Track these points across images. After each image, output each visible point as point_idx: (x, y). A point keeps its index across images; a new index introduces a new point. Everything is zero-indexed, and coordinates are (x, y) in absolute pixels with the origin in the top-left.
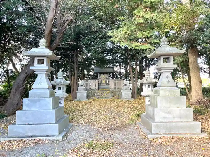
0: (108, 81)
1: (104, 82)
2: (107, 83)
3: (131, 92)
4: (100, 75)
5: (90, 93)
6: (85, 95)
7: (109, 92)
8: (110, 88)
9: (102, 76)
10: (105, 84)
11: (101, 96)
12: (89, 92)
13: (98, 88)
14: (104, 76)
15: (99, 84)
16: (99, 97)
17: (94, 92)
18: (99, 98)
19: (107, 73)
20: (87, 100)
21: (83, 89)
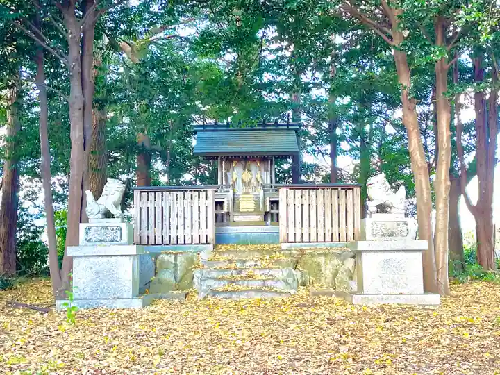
0: (272, 202)
1: (247, 204)
2: (266, 213)
3: (419, 255)
4: (228, 170)
5: (164, 265)
6: (126, 271)
7: (278, 262)
8: (282, 237)
9: (238, 173)
10: (257, 218)
11: (231, 282)
12: (163, 262)
13: (211, 236)
14: (246, 176)
15: (220, 219)
16: (215, 287)
17: (191, 261)
18: (215, 292)
19: (264, 158)
20: (137, 304)
21: (111, 235)
